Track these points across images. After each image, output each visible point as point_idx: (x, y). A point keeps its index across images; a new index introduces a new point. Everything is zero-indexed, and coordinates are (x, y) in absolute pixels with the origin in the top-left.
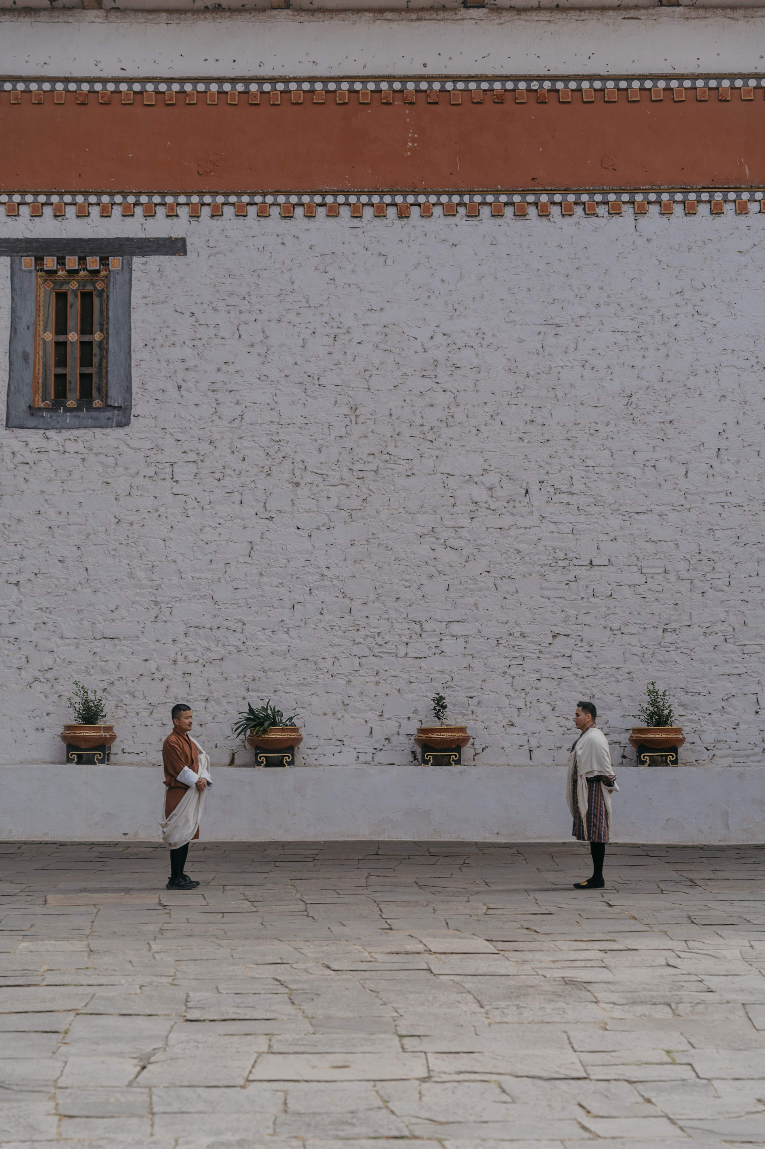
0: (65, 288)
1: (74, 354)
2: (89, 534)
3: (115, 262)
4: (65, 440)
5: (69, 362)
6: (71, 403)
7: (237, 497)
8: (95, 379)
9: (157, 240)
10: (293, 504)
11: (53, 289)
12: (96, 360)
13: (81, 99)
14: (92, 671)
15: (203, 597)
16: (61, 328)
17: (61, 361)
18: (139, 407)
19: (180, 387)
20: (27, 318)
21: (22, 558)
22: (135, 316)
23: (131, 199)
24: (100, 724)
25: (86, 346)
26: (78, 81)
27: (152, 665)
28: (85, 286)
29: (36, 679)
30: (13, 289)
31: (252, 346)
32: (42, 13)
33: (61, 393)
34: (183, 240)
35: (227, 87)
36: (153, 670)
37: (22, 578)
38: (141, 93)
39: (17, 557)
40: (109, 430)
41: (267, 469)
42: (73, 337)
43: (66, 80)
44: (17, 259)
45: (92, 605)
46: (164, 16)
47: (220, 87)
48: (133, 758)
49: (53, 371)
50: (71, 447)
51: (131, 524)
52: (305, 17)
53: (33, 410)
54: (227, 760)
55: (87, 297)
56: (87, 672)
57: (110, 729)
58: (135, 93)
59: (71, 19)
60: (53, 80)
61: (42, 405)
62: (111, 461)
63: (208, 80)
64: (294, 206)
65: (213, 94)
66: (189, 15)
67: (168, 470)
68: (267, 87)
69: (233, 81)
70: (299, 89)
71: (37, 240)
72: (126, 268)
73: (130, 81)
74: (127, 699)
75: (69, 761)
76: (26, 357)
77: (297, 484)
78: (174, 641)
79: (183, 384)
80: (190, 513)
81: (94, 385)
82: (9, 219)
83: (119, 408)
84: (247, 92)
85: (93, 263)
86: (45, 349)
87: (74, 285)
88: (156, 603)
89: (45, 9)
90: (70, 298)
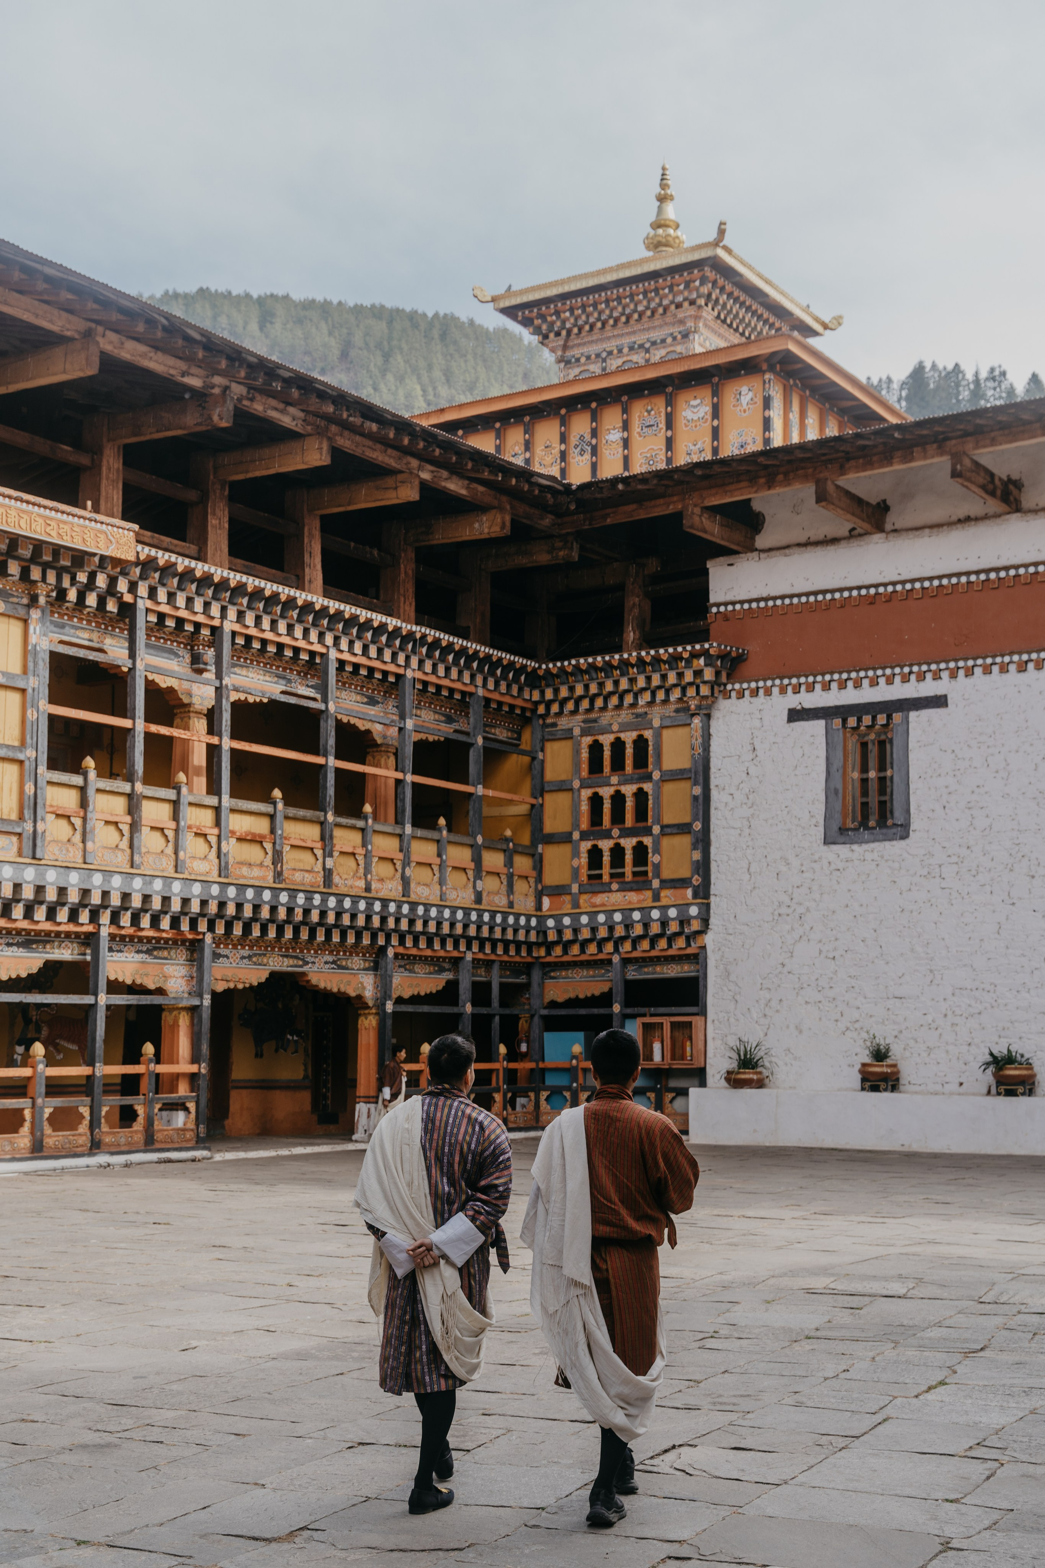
0: (866, 739)
1: (873, 787)
2: (882, 921)
3: (897, 717)
4: (865, 851)
5: (870, 793)
6: (872, 823)
7: (988, 888)
8: (888, 805)
9: (926, 698)
10: (1030, 893)
11: (858, 740)
12: (888, 790)
13: (870, 600)
14: (886, 1023)
15: (965, 965)
16: (864, 769)
17: (865, 793)
18: (916, 823)
19: (944, 807)
20: (838, 762)
21: (836, 939)
22: (912, 756)
23: (906, 670)
24: (889, 1061)
25: (882, 780)
26: (868, 587)
27: (929, 1018)
28: (880, 736)
29: (848, 1029)
30: (827, 743)
31: (997, 772)
32: (842, 542)
33: (865, 817)
34: (945, 696)
35: (973, 578)
36: (930, 1021)
37: (837, 954)
38: (911, 590)
39: (833, 939)
40: (894, 843)
41: (1010, 866)
42: (872, 774)
43: (859, 588)
44: (829, 721)
45: (885, 973)
46: (927, 531)
47: (968, 578)
48: (917, 1088)
49: (859, 800)
50: (869, 856)
51: (912, 912)
52: (1030, 516)
53: (843, 830)
54: (985, 1091)
55: (882, 744)
56: (883, 1023)
57: (895, 1066)
58: (908, 591)
59: (862, 543)
60: (850, 589)
61: (852, 826)
62: (896, 865)
63: (958, 575)
64: (1026, 662)
65: (963, 585)
66: (945, 527)
67: (937, 870)
68: (1003, 574)
69: (978, 573)
70: (1027, 572)
71: (843, 706)
72: (904, 721)
73: (903, 583)
74: (912, 1043)
75: (863, 1089)
76: (836, 792)
77: (1033, 877)
78: (945, 999)
79: (947, 805)
80: (954, 902)
81: (888, 809)
82: (824, 693)
83: (901, 825)
84: (988, 580)
85: (881, 719)
86: (853, 785)
87: (872, 736)
88: (931, 971)
89: (844, 538)
90: (870, 746)
